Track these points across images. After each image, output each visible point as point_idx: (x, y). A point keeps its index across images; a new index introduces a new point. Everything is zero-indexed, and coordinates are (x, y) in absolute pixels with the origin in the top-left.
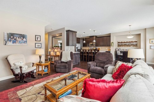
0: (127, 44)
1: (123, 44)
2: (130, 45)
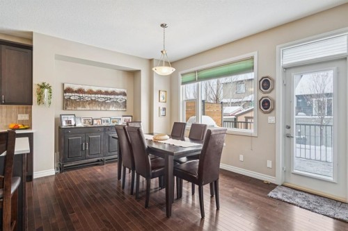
0: (101, 98)
1: (87, 97)
2: (109, 105)
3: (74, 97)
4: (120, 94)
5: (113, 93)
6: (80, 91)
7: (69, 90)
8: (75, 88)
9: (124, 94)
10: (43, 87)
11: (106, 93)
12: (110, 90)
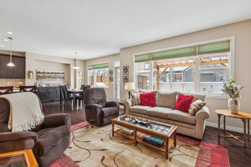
0: (53, 75)
1: (47, 75)
2: (56, 78)
3: (41, 75)
4: (62, 73)
5: (58, 73)
6: (44, 73)
7: (39, 72)
8: (42, 71)
9: (63, 73)
10: (30, 72)
11: (55, 73)
12: (57, 72)
